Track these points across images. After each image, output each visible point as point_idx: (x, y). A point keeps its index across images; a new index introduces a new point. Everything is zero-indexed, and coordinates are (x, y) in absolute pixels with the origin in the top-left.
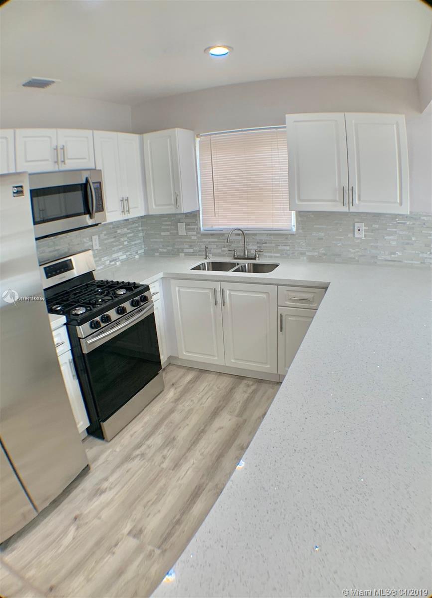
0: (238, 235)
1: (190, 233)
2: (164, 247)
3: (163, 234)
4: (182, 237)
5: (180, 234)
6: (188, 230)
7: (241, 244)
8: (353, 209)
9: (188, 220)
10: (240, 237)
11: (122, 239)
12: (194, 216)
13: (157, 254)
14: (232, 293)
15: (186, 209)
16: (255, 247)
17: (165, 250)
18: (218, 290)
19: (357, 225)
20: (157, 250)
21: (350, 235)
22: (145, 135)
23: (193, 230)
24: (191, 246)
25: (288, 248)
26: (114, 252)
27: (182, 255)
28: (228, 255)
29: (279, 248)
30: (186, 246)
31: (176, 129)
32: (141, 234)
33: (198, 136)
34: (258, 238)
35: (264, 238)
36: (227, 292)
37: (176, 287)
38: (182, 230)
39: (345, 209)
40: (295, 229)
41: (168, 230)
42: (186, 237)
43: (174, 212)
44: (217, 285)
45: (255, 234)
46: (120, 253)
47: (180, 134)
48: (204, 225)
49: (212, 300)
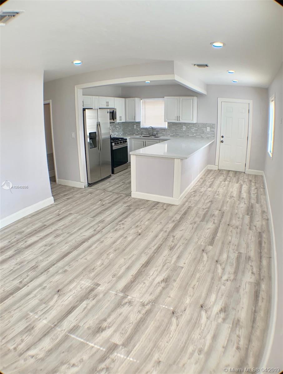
0: (151, 129)
1: (138, 128)
2: (129, 132)
3: (129, 128)
4: (135, 129)
5: (134, 128)
6: (137, 127)
7: (152, 131)
8: (180, 122)
9: (137, 124)
10: (152, 130)
11: (117, 129)
12: (139, 123)
13: (127, 134)
14: (148, 142)
15: (137, 121)
16: (156, 133)
17: (129, 133)
18: (145, 142)
19: (183, 127)
20: (127, 133)
21: (182, 129)
22: (126, 99)
23: (138, 127)
24: (137, 132)
25: (165, 133)
26: (115, 132)
27: (134, 135)
28: (148, 135)
29: (163, 133)
30: (136, 132)
31: (136, 98)
32: (122, 128)
33: (142, 100)
34: (157, 130)
35: (159, 130)
36: (147, 142)
37: (133, 141)
38: (135, 127)
39: (178, 122)
40: (167, 128)
41: (131, 127)
42: (136, 129)
43: (133, 121)
44: (144, 140)
45: (156, 129)
46: (116, 133)
47: (137, 99)
48: (142, 126)
49: (143, 144)
